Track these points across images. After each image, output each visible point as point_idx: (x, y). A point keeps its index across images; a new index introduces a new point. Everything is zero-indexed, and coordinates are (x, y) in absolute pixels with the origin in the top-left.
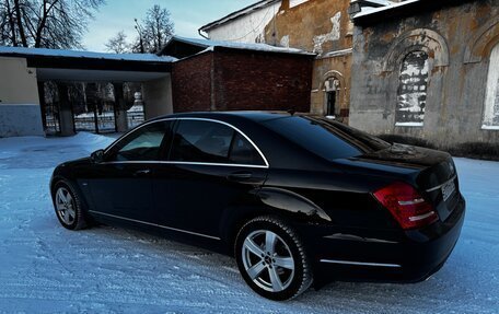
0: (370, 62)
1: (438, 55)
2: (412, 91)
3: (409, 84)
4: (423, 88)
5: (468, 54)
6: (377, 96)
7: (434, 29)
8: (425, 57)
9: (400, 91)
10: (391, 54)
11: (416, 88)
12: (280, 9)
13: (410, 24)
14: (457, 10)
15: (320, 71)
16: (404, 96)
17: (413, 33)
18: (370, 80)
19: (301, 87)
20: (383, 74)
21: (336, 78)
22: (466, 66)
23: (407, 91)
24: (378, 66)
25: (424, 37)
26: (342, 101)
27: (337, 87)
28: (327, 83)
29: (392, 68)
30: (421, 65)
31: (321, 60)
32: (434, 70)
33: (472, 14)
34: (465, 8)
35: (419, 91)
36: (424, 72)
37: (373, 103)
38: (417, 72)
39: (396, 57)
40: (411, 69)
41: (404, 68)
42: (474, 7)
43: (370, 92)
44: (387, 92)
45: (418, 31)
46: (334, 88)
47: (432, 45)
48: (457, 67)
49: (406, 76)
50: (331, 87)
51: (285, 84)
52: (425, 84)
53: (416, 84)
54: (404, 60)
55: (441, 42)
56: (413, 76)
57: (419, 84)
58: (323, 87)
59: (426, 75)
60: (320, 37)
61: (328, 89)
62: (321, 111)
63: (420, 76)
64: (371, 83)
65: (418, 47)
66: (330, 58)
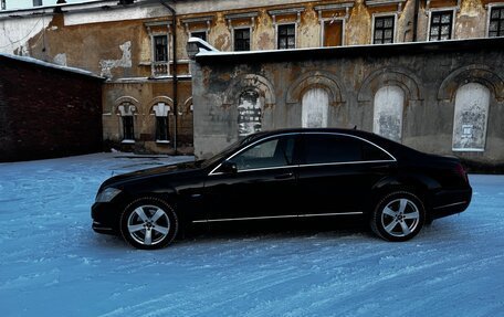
0: (210, 95)
1: (268, 95)
2: (249, 121)
3: (246, 115)
4: (257, 119)
5: (289, 97)
6: (220, 124)
7: (263, 76)
8: (257, 95)
9: (239, 121)
10: (230, 91)
11: (251, 118)
12: (51, 24)
13: (244, 69)
14: (278, 65)
15: (112, 95)
16: (242, 125)
17: (248, 76)
18: (212, 110)
19: (92, 110)
20: (224, 105)
21: (131, 104)
22: (288, 105)
23: (244, 121)
24: (219, 99)
25: (256, 81)
26: (141, 126)
27: (133, 112)
28: (121, 108)
29: (232, 102)
30: (254, 102)
31: (112, 84)
32: (266, 106)
33: (289, 70)
34: (284, 65)
35: (254, 121)
36: (257, 107)
37: (216, 129)
38: (252, 107)
39: (234, 93)
40: (246, 104)
41: (240, 103)
42: (290, 65)
43: (213, 120)
44: (229, 121)
45: (252, 76)
46: (130, 114)
47: (263, 88)
48: (282, 106)
49: (243, 109)
50: (126, 111)
51: (76, 105)
52: (260, 116)
53: (252, 115)
54: (241, 96)
55: (270, 86)
56: (249, 109)
57: (254, 116)
58: (117, 111)
59: (260, 110)
60: (109, 62)
61: (123, 114)
62: (117, 135)
63: (254, 109)
64: (213, 113)
65: (252, 88)
66: (123, 84)
